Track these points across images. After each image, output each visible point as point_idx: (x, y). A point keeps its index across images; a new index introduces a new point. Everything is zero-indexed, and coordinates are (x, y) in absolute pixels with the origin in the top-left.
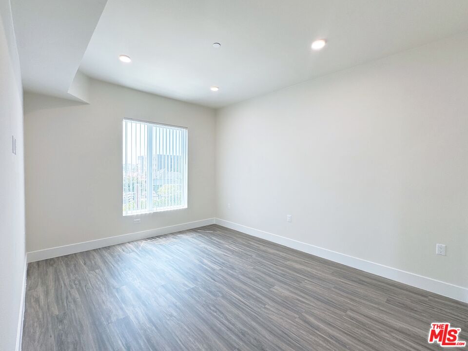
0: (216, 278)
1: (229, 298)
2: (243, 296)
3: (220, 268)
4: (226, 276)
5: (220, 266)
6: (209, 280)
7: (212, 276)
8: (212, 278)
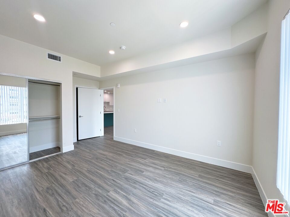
0: (112, 182)
1: (105, 171)
2: (97, 172)
3: (109, 194)
4: (104, 185)
5: (109, 196)
6: (117, 179)
7: (115, 183)
8: (115, 182)
